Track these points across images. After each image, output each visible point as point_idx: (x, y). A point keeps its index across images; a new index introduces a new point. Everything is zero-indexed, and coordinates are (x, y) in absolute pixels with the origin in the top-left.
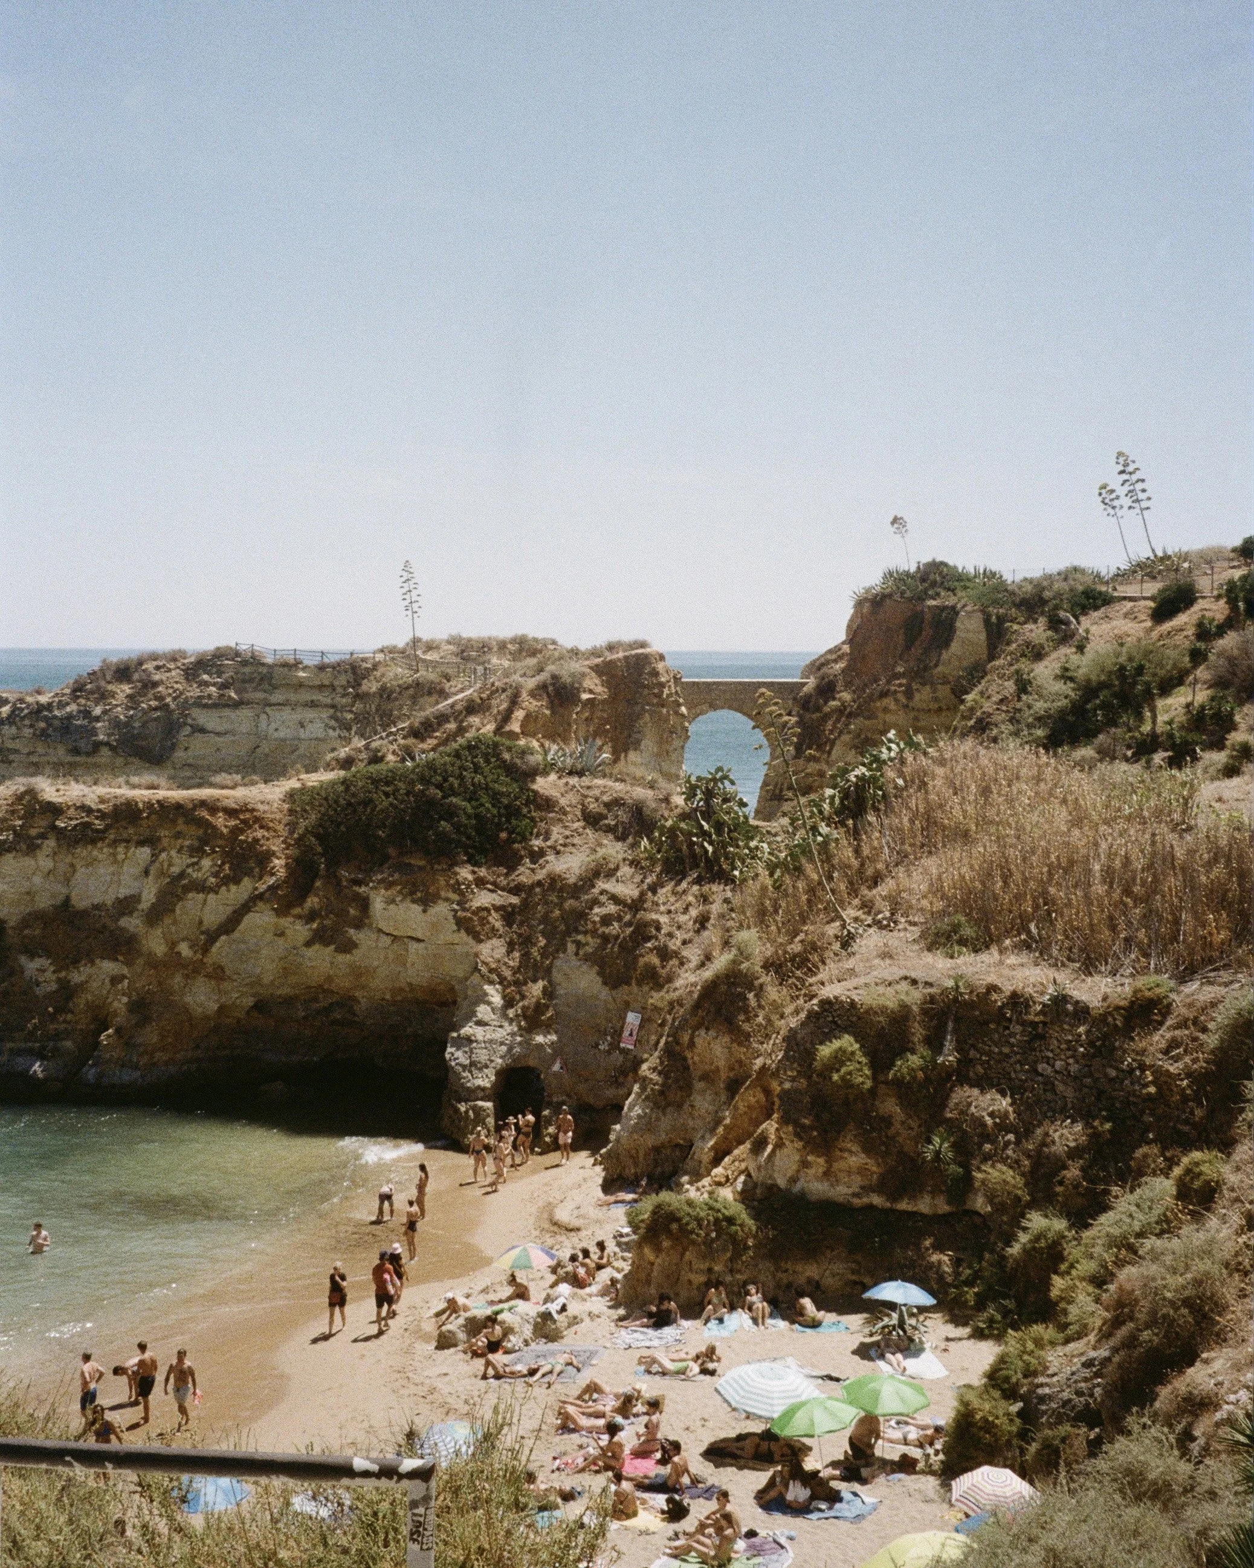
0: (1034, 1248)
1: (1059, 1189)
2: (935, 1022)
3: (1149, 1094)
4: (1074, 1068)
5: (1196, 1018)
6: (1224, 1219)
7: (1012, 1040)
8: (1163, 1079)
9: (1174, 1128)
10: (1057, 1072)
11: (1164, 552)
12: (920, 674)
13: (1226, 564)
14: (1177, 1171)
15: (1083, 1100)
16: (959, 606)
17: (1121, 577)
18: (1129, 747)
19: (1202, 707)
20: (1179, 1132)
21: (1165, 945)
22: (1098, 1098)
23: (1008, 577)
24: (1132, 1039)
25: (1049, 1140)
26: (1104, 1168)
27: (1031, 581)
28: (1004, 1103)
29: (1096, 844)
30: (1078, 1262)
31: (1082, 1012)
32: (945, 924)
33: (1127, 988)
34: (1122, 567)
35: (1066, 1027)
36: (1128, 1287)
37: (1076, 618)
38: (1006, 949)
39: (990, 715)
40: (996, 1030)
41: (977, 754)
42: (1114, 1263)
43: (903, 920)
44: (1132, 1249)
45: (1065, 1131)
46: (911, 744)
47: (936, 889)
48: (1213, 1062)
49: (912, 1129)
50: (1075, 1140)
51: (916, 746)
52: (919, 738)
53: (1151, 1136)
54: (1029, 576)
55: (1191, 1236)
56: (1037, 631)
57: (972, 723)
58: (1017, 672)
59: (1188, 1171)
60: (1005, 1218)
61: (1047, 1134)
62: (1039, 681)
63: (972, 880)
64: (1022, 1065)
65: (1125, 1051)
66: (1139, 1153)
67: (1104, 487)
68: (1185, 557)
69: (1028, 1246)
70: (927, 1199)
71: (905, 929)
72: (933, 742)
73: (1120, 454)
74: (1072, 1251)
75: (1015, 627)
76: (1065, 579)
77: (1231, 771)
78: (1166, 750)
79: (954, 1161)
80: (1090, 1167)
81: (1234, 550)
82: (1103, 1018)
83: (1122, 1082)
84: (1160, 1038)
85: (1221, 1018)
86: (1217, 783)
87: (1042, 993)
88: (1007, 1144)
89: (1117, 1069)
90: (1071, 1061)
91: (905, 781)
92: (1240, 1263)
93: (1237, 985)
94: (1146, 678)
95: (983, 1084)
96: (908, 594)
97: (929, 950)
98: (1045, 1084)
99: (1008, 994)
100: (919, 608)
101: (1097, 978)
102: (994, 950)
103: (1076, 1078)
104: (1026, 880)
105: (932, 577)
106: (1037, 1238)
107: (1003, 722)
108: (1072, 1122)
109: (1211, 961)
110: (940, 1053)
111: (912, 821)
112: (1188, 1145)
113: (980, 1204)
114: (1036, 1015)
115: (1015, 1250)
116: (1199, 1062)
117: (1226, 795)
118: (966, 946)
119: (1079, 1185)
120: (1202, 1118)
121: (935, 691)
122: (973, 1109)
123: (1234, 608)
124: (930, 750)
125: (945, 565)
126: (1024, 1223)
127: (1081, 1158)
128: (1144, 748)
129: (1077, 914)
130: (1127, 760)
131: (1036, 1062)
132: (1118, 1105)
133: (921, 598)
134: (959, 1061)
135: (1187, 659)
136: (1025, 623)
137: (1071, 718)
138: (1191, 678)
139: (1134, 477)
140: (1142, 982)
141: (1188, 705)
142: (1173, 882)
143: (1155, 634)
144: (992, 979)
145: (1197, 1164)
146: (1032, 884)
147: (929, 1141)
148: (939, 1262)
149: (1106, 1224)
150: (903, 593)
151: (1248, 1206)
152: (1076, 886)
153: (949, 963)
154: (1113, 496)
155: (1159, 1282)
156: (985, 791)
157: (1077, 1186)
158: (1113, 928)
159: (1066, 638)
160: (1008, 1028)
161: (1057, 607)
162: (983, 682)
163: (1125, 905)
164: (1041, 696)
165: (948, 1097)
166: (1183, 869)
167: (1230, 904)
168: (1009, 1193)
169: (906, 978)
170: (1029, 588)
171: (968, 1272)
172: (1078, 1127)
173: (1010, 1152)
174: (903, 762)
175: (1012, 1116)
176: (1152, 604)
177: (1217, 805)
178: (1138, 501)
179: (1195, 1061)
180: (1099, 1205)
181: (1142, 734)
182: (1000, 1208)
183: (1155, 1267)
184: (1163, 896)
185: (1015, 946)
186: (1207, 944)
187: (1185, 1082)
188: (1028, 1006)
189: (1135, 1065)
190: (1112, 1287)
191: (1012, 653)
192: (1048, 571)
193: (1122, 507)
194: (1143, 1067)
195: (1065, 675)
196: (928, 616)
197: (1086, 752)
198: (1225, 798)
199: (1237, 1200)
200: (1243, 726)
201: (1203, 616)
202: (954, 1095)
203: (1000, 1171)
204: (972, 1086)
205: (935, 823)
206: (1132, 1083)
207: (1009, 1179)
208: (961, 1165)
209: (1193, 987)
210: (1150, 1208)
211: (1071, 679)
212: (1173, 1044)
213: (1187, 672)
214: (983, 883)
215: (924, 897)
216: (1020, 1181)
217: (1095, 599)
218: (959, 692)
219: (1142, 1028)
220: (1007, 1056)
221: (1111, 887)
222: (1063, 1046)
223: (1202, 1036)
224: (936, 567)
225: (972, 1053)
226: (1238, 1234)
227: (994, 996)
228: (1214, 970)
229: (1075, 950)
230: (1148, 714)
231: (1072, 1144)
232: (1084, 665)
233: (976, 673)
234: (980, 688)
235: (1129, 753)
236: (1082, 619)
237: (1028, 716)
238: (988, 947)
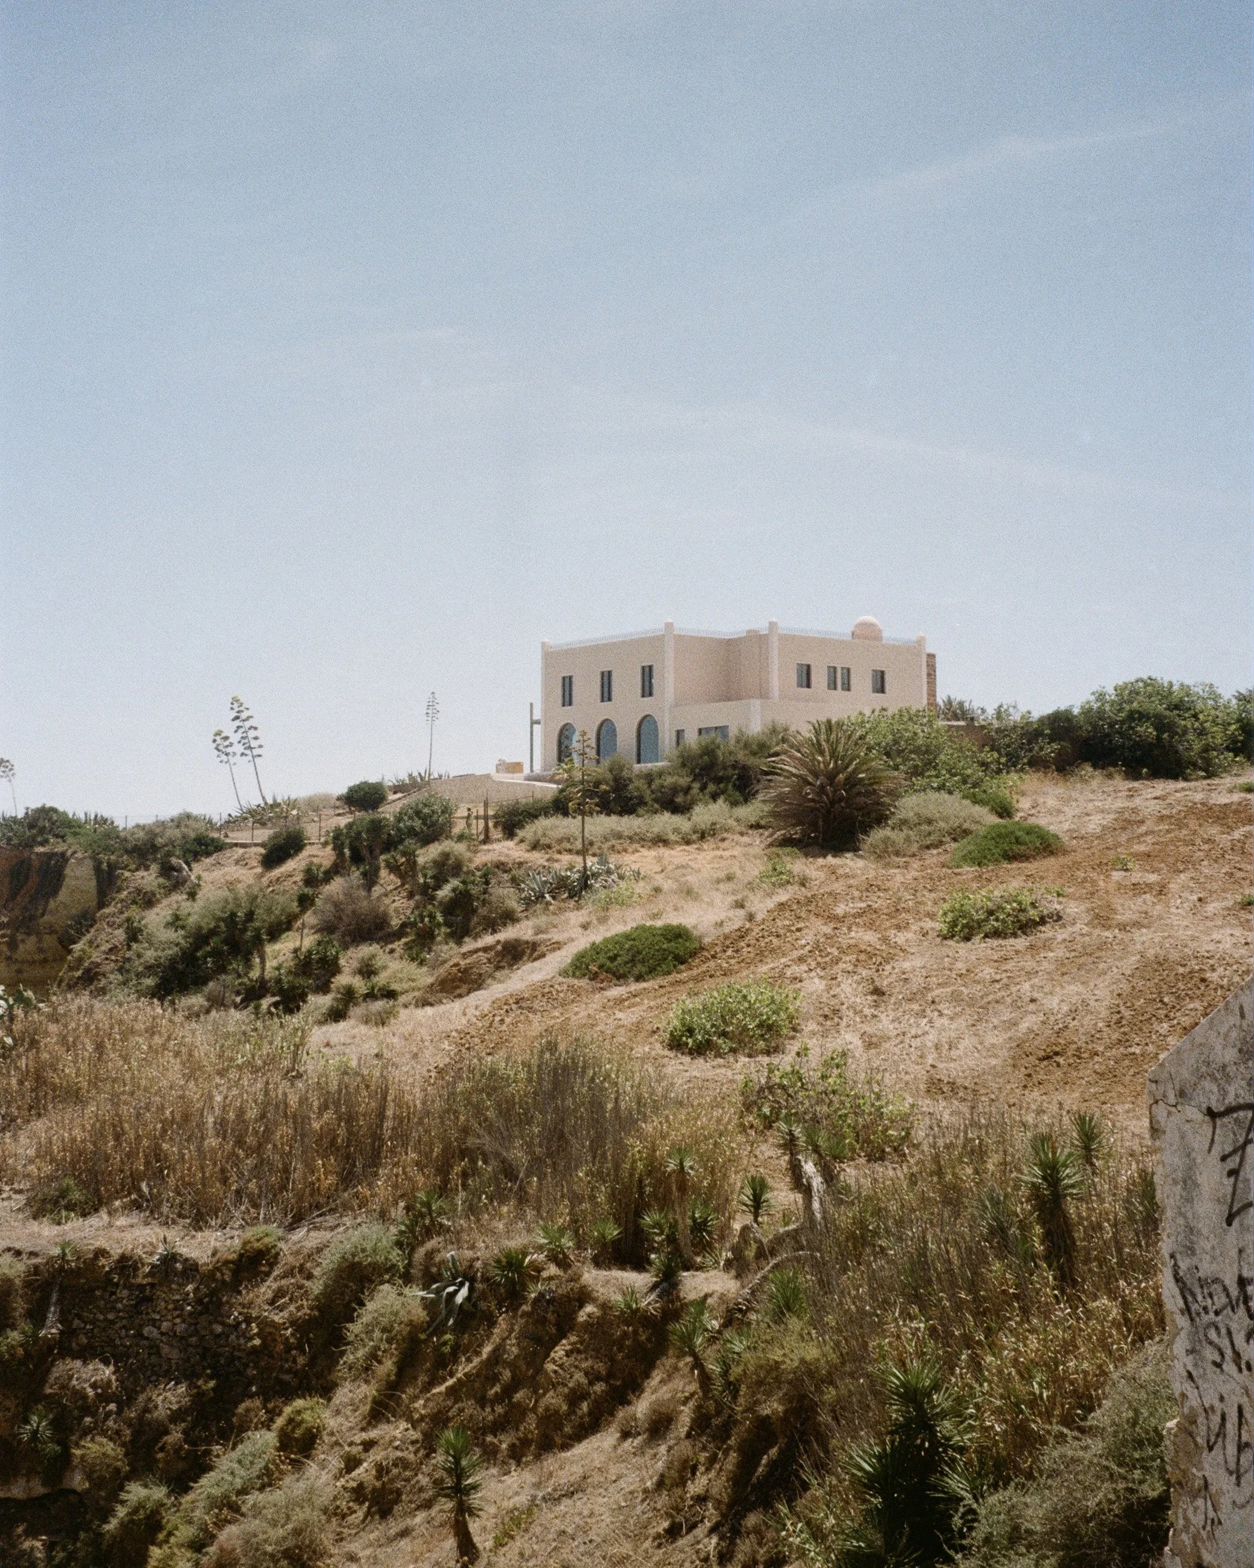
0: (132, 1521)
1: (160, 1455)
2: (38, 1294)
3: (254, 1347)
4: (180, 1328)
5: (302, 1265)
6: (323, 1466)
7: (119, 1306)
8: (268, 1330)
9: (276, 1378)
10: (162, 1334)
11: (275, 800)
12: (26, 924)
13: (331, 812)
14: (280, 1421)
15: (188, 1360)
16: (69, 853)
17: (232, 823)
18: (238, 993)
19: (310, 952)
20: (281, 1382)
21: (275, 1196)
22: (203, 1358)
23: (120, 823)
24: (240, 1293)
25: (151, 1406)
26: (206, 1428)
27: (143, 828)
28: (107, 1372)
29: (211, 1098)
30: (177, 1529)
31: (191, 1268)
32: (52, 1190)
33: (237, 1241)
34: (234, 814)
35: (173, 1286)
36: (228, 1546)
37: (188, 864)
38: (116, 1210)
39: (98, 965)
40: (102, 1297)
41: (92, 1007)
42: (215, 1523)
43: (7, 1188)
44: (235, 1508)
45: (168, 1394)
46: (20, 999)
47: (44, 1153)
48: (317, 1308)
49: (8, 1409)
50: (179, 1402)
51: (26, 1003)
52: (29, 994)
53: (254, 1389)
54: (142, 822)
55: (293, 1486)
56: (149, 878)
57: (79, 973)
58: (128, 920)
59: (291, 1421)
60: (103, 1494)
61: (150, 1399)
62: (152, 928)
63: (83, 1141)
64: (127, 1330)
65: (231, 1306)
66: (241, 1409)
67: (218, 733)
68: (292, 804)
69: (126, 1519)
70: (22, 1482)
71: (9, 1198)
72: (44, 997)
73: (235, 700)
74: (170, 1518)
75: (127, 874)
76: (178, 827)
77: (337, 1015)
78: (274, 995)
79: (52, 1440)
80: (193, 1428)
81: (339, 799)
82: (211, 1275)
83: (228, 1337)
84: (266, 1289)
85: (328, 1261)
86: (325, 1028)
87: (151, 1254)
88: (108, 1415)
89: (223, 1324)
90: (178, 1321)
91: (14, 1039)
92: (338, 1507)
93: (341, 1229)
94: (257, 924)
95: (85, 1354)
96: (15, 841)
97: (35, 1218)
98: (151, 1347)
99: (116, 1257)
100: (26, 854)
101: (207, 1233)
102: (104, 1214)
103: (182, 1338)
104: (138, 1137)
105: (41, 823)
106: (135, 1511)
107: (112, 973)
108: (176, 1384)
109: (318, 1207)
110: (42, 1326)
111: (21, 1083)
112: (289, 1393)
113: (78, 1481)
114: (146, 1276)
115: (112, 1525)
116: (304, 1309)
117: (334, 1040)
118: (73, 1210)
119: (181, 1448)
120: (305, 1365)
121: (40, 941)
122: (74, 1382)
123: (341, 855)
124: (41, 1005)
125: (54, 810)
126: (123, 1496)
127: (184, 1421)
128: (253, 994)
129: (189, 1169)
130: (236, 1006)
131: (141, 1326)
132: (222, 1362)
133: (30, 844)
134: (62, 1333)
135: (296, 904)
136: (137, 870)
137: (180, 967)
138: (299, 923)
139: (247, 724)
140: (250, 1233)
141: (296, 951)
142: (284, 1131)
143: (265, 881)
144: (101, 1243)
145: (299, 1412)
146: (145, 1142)
147: (27, 1422)
148: (32, 1549)
149: (207, 1485)
150: (9, 839)
151: (347, 1448)
152: (188, 1140)
153: (56, 1229)
154: (227, 743)
155: (261, 1537)
156: (99, 1047)
157: (178, 1450)
158: (225, 1181)
159: (177, 885)
160: (114, 1293)
161: (169, 854)
162: (92, 930)
163: (238, 1156)
164: (151, 944)
165: (48, 1371)
166: (295, 1117)
167: (338, 1149)
168: (108, 1466)
169: (9, 1249)
170: (141, 834)
171: (62, 1555)
172: (182, 1389)
173: (110, 1423)
174: (12, 1018)
175: (114, 1384)
176: (262, 851)
177: (324, 1050)
178: (250, 748)
179: (298, 1309)
180: (200, 1466)
181: (251, 980)
182: (98, 1483)
183: (257, 1522)
184: (275, 1145)
185: (124, 1207)
186: (315, 1191)
187: (289, 1331)
188: (136, 1269)
189: (241, 1318)
190: (212, 1549)
191: (122, 901)
192: (161, 818)
193: (235, 754)
194: (248, 1320)
195: (176, 922)
196: (36, 863)
197: (197, 1000)
198: (332, 1044)
199: (337, 1443)
200: (346, 970)
201: (311, 863)
202: (54, 1369)
203: (101, 1445)
204: (74, 1358)
205: (45, 1083)
206: (238, 1337)
207: (110, 1452)
208: (59, 1443)
209: (300, 1233)
210: (252, 1463)
211: (183, 927)
212: (279, 1293)
213: (294, 917)
214: (95, 1144)
215: (31, 1161)
216: (120, 1451)
217: (207, 845)
218: (66, 942)
219: (250, 1281)
220: (112, 1322)
221: (224, 1139)
222: (171, 1306)
223: (307, 1283)
224: (45, 812)
225: (76, 1323)
226: (336, 1478)
227: (102, 1261)
228: (320, 1215)
229: (187, 1207)
230: (258, 960)
231: (175, 1407)
232: (196, 912)
233: (85, 921)
234: (88, 937)
235: (238, 999)
236: (194, 865)
237: (138, 966)
238: (96, 1210)
